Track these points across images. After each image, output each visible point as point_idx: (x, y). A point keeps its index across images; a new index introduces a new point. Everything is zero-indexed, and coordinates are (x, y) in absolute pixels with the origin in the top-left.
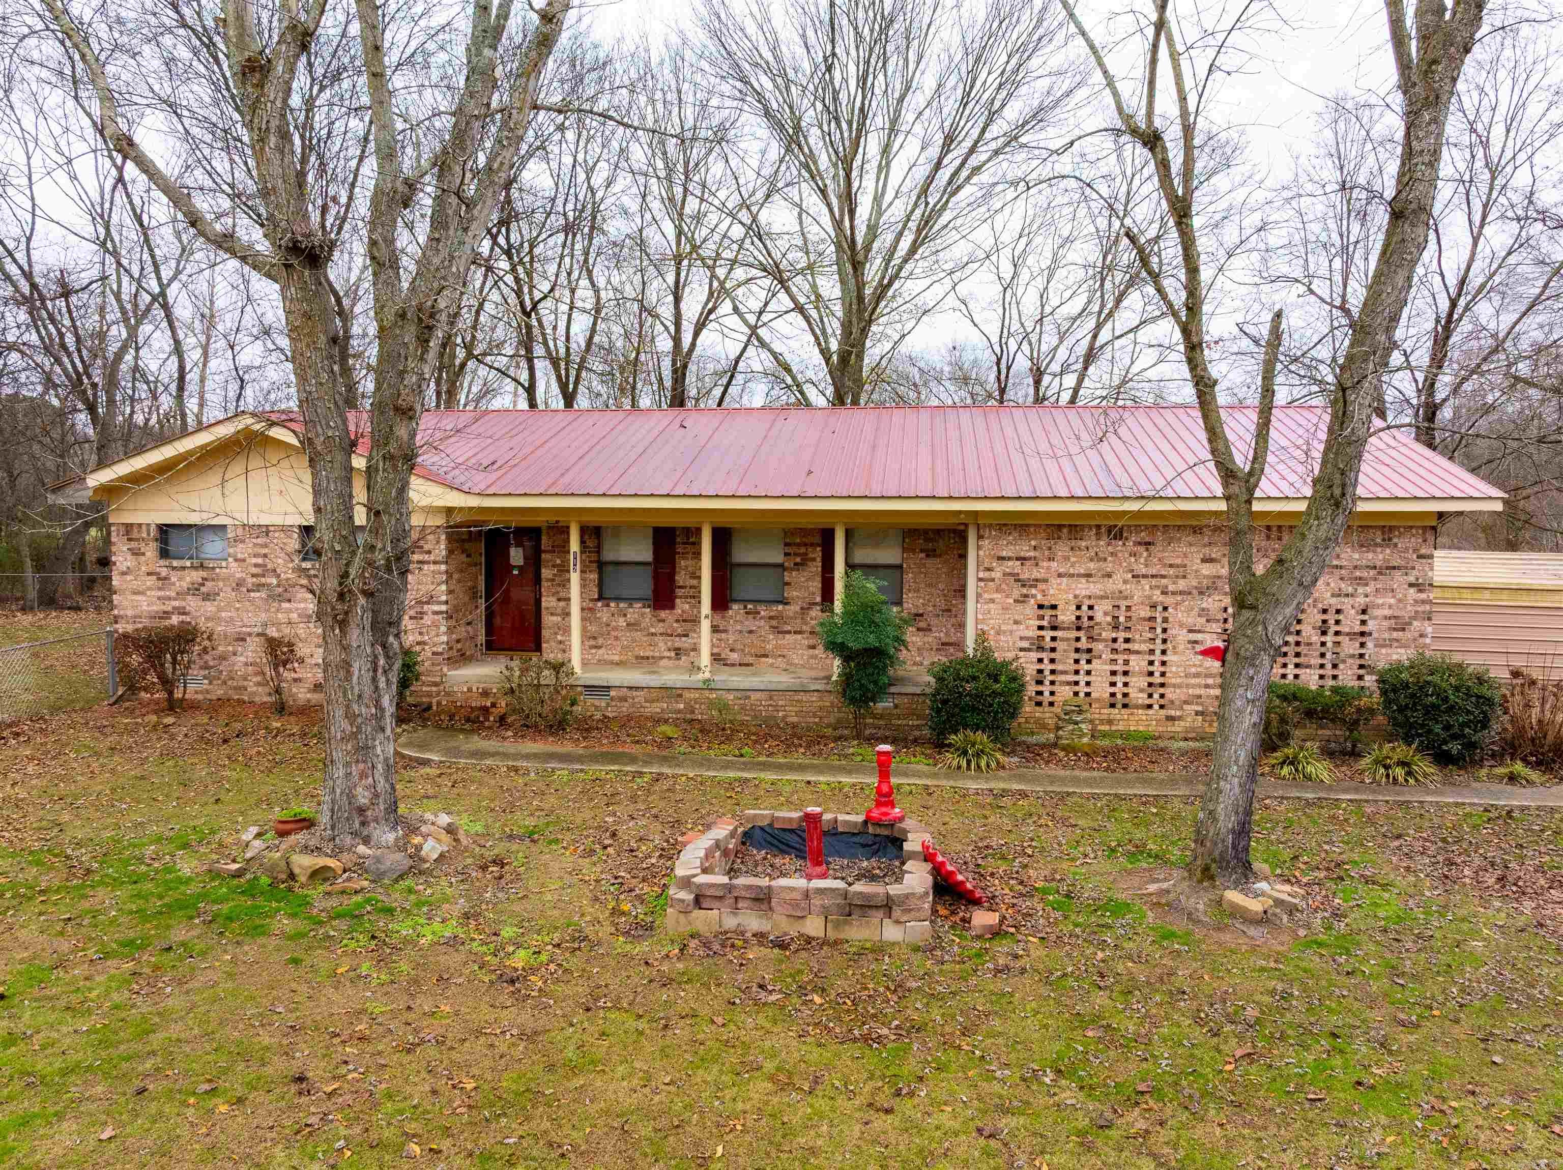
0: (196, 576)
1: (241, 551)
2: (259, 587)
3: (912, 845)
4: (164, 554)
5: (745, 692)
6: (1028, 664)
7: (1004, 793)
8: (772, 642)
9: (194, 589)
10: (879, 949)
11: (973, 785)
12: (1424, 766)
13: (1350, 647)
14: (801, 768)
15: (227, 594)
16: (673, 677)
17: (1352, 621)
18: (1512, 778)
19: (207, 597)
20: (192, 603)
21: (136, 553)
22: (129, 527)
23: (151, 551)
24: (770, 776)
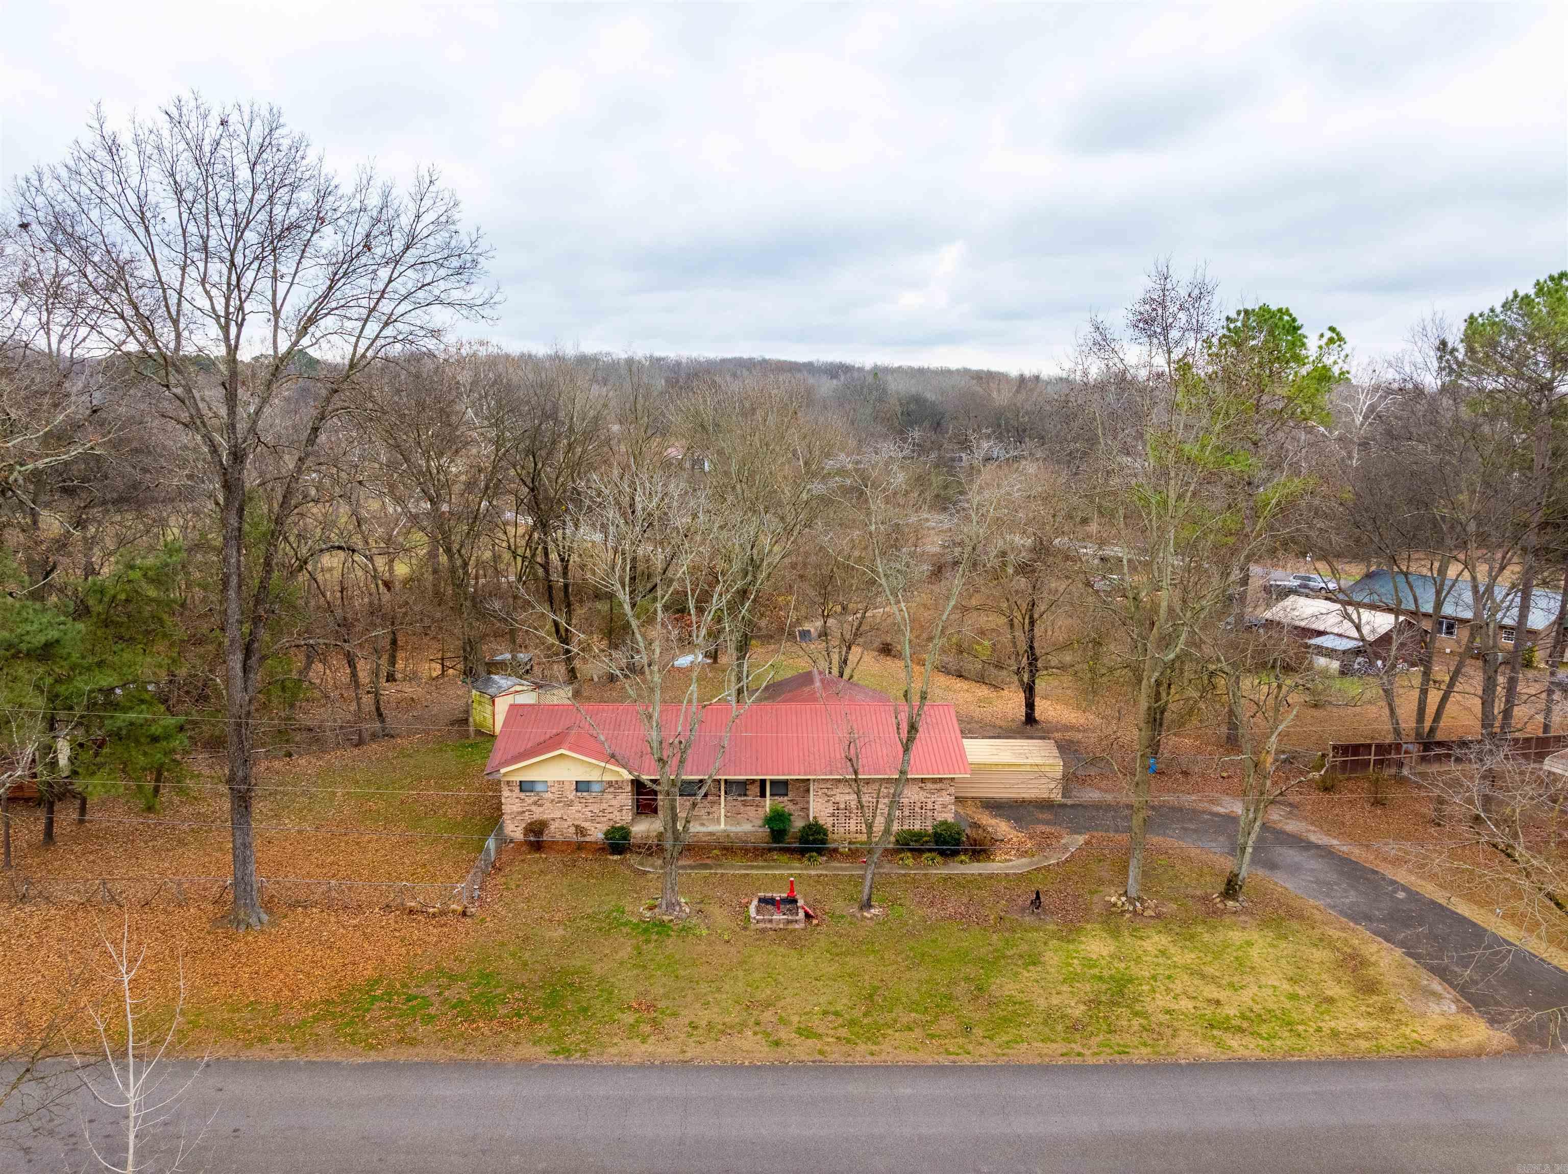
0: (536, 798)
1: (553, 790)
2: (559, 802)
3: (801, 903)
4: (521, 790)
5: (737, 833)
6: (830, 821)
7: (822, 875)
8: (742, 809)
9: (535, 803)
10: (795, 930)
11: (813, 872)
12: (939, 859)
13: (929, 814)
14: (763, 868)
15: (548, 804)
16: (712, 828)
17: (930, 806)
18: (962, 862)
19: (541, 806)
20: (533, 808)
21: (511, 791)
22: (508, 782)
23: (517, 789)
24: (754, 872)
